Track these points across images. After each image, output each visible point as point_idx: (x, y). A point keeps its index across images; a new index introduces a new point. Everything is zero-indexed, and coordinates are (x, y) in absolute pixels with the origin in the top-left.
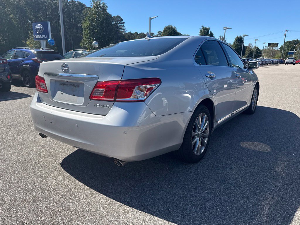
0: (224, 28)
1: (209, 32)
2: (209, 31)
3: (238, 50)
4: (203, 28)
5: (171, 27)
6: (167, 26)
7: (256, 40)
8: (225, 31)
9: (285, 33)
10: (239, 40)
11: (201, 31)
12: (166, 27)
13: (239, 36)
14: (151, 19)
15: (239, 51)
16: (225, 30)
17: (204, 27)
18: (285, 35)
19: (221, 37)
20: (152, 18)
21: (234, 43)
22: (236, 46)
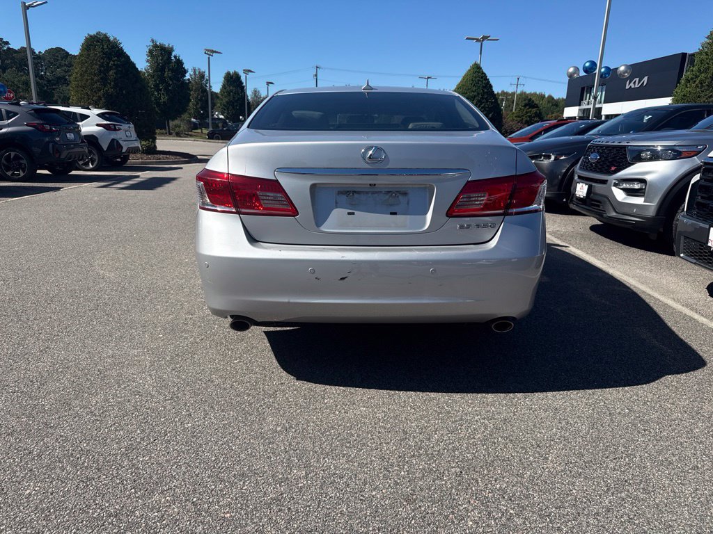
0: (207, 50)
1: (173, 58)
2: (173, 54)
3: (236, 104)
4: (155, 46)
5: (107, 37)
6: (92, 34)
7: (268, 83)
8: (209, 58)
9: (315, 73)
10: (233, 81)
11: (150, 52)
12: (90, 36)
13: (232, 71)
14: (26, 8)
15: (237, 106)
16: (209, 55)
17: (158, 43)
18: (316, 75)
19: (195, 70)
20: (30, 6)
21: (224, 86)
22: (229, 95)
